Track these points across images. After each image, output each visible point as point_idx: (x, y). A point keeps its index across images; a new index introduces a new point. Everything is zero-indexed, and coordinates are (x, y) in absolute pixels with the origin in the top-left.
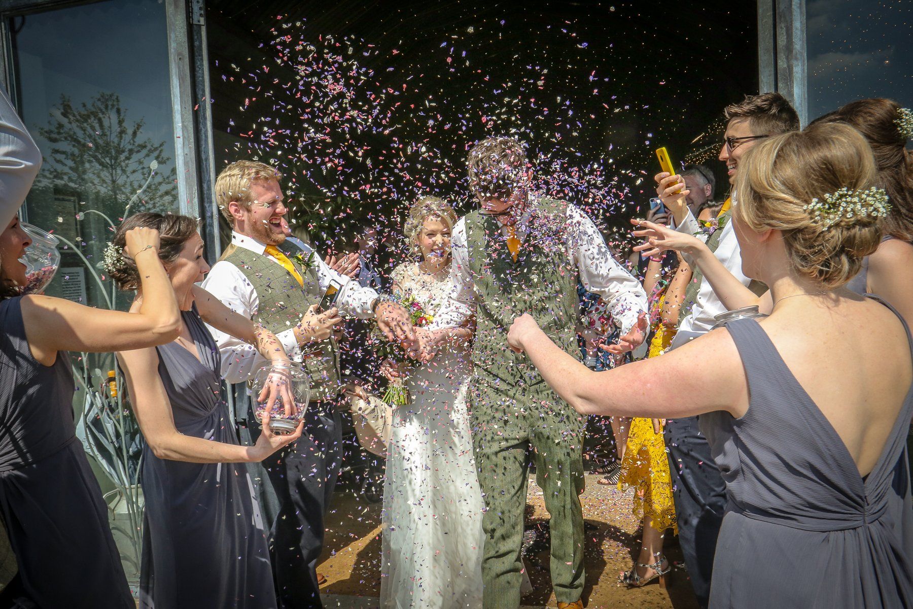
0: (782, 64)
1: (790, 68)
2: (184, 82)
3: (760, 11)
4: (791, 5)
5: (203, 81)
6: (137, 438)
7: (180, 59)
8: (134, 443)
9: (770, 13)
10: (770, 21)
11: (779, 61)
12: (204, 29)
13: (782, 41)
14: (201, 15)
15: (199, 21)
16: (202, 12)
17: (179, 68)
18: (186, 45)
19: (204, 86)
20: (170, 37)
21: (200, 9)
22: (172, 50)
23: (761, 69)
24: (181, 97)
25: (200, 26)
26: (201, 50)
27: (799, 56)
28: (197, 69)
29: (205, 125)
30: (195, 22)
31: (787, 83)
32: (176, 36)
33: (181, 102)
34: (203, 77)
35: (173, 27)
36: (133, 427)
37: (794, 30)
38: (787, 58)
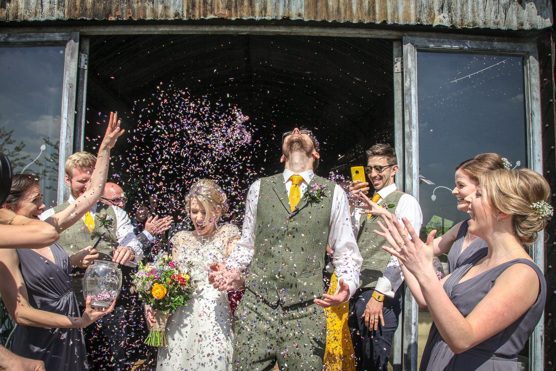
0: (407, 130)
1: (411, 132)
2: (71, 100)
3: (396, 102)
4: (411, 101)
5: (82, 102)
6: (7, 322)
7: (71, 87)
8: (3, 325)
9: (401, 104)
10: (401, 108)
11: (405, 128)
12: (86, 71)
13: (407, 118)
14: (86, 64)
15: (84, 67)
16: (87, 62)
17: (69, 92)
18: (76, 79)
19: (82, 104)
20: (66, 73)
21: (86, 60)
22: (66, 81)
23: (396, 131)
24: (68, 109)
25: (84, 70)
26: (83, 83)
27: (415, 127)
28: (79, 94)
29: (81, 127)
30: (82, 67)
31: (409, 139)
32: (70, 74)
33: (68, 112)
34: (82, 99)
35: (68, 68)
36: (4, 314)
37: (413, 114)
38: (409, 127)
